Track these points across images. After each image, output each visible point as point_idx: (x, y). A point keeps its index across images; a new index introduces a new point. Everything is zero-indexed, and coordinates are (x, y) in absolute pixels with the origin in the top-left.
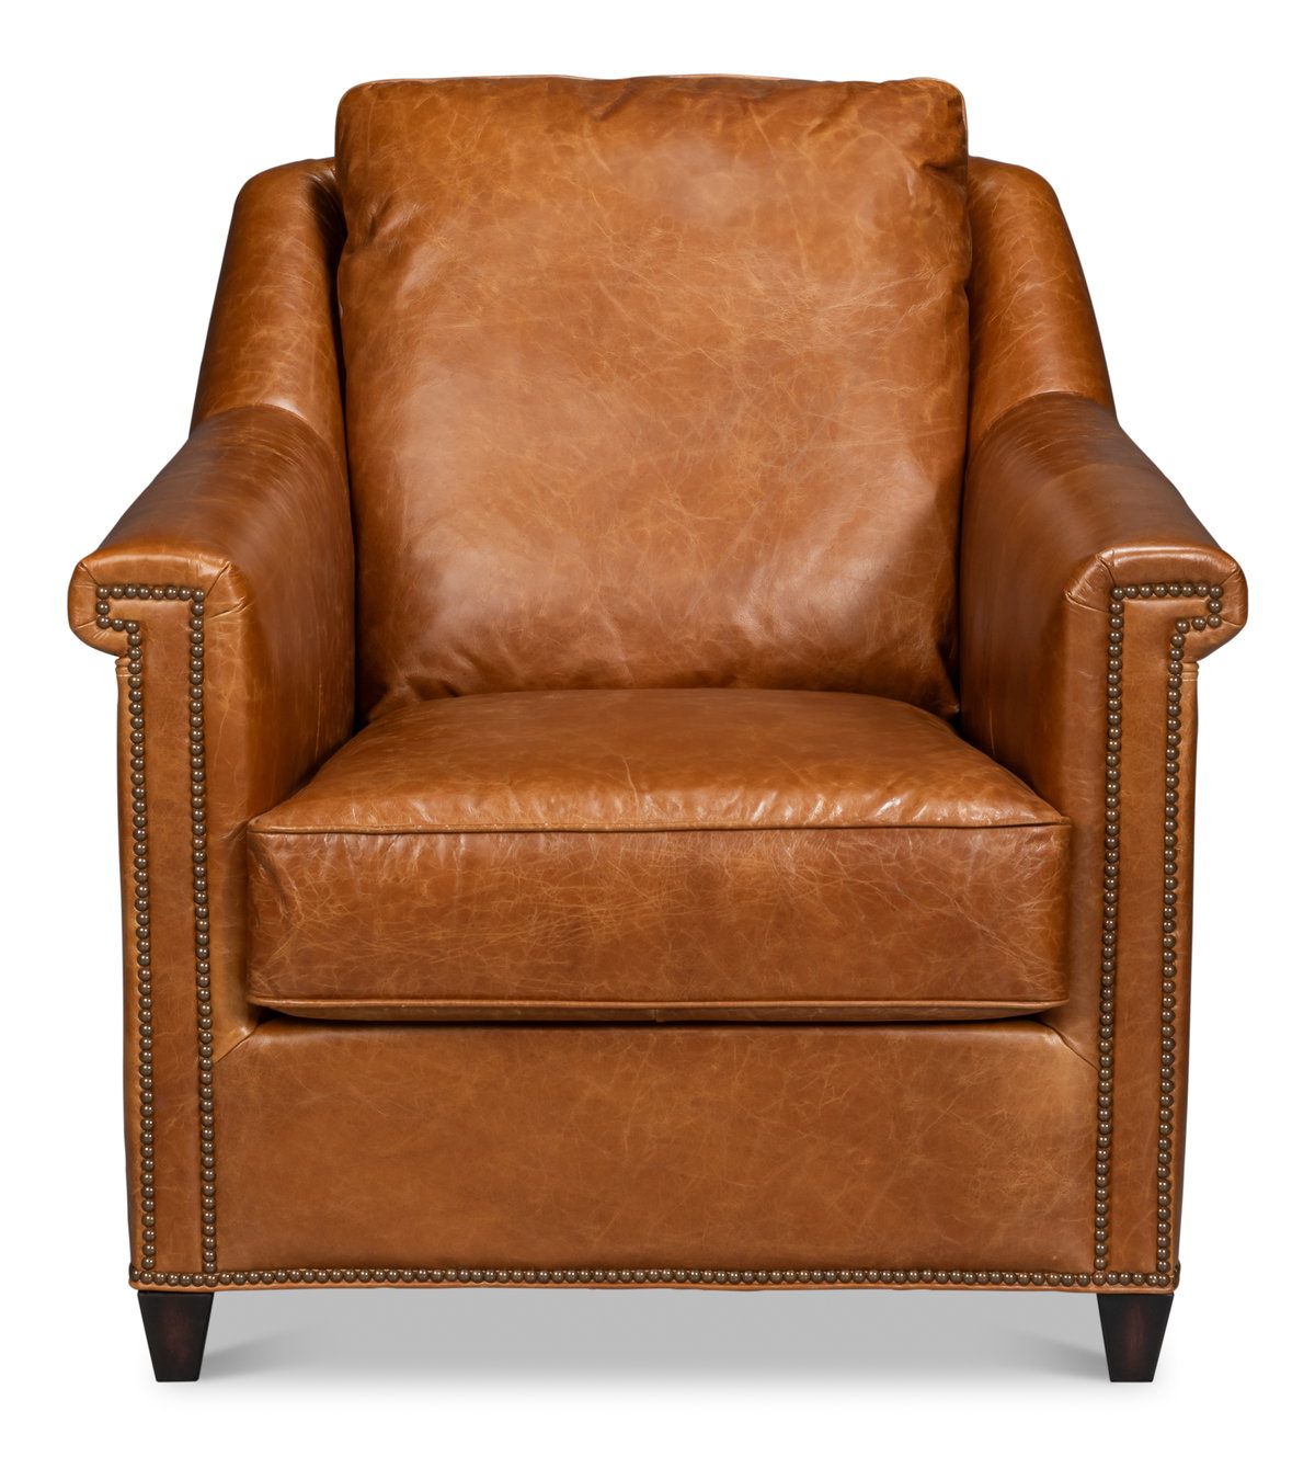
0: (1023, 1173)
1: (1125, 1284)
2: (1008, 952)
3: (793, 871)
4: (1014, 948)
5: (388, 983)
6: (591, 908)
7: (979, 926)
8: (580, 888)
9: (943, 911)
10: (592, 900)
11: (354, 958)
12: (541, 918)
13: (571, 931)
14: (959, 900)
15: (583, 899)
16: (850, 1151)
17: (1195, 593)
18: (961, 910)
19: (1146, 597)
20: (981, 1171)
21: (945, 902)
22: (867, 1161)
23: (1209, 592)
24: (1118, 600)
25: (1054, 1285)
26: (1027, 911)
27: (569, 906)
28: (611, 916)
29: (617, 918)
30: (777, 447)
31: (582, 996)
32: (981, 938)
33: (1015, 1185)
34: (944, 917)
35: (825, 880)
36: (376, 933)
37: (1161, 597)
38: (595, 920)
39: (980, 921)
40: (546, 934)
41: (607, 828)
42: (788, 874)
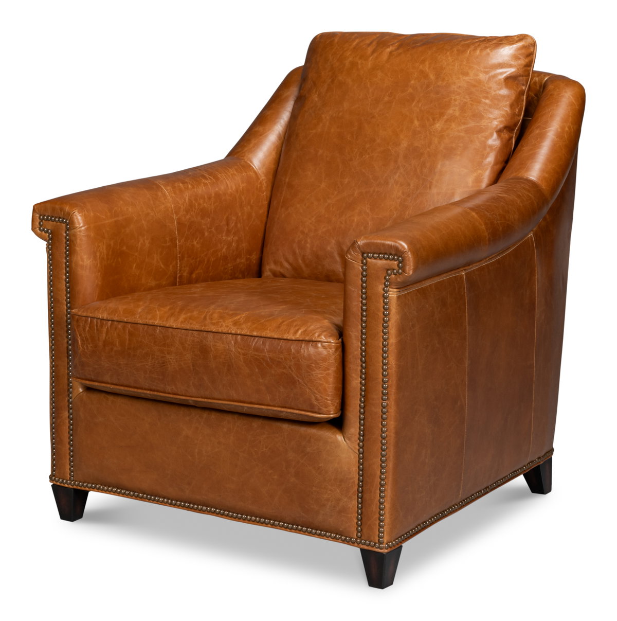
0: (329, 492)
1: (368, 546)
2: (307, 390)
3: (234, 350)
4: (310, 389)
5: (107, 378)
6: (168, 357)
7: (297, 378)
8: (165, 349)
9: (284, 371)
10: (168, 353)
11: (96, 366)
12: (152, 359)
13: (162, 365)
14: (290, 367)
15: (166, 353)
16: (270, 472)
17: (393, 259)
18: (290, 371)
19: (375, 259)
20: (314, 489)
21: (285, 368)
22: (276, 477)
23: (398, 259)
24: (365, 259)
25: (344, 541)
26: (314, 375)
27: (162, 355)
28: (174, 360)
29: (177, 361)
30: (409, 190)
31: (167, 391)
32: (297, 383)
33: (326, 496)
34: (285, 373)
35: (244, 354)
36: (102, 358)
37: (381, 259)
38: (169, 361)
39: (297, 377)
40: (154, 365)
41: (174, 327)
42: (232, 351)
